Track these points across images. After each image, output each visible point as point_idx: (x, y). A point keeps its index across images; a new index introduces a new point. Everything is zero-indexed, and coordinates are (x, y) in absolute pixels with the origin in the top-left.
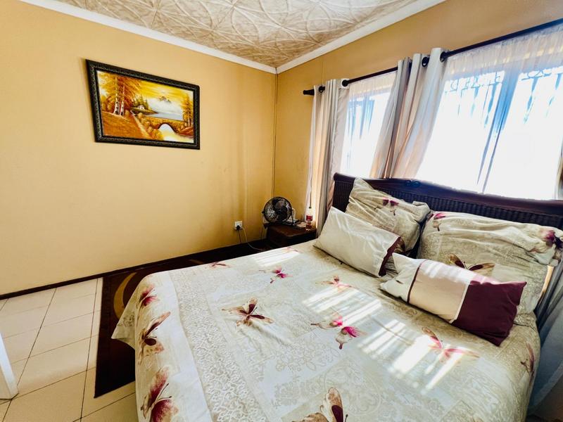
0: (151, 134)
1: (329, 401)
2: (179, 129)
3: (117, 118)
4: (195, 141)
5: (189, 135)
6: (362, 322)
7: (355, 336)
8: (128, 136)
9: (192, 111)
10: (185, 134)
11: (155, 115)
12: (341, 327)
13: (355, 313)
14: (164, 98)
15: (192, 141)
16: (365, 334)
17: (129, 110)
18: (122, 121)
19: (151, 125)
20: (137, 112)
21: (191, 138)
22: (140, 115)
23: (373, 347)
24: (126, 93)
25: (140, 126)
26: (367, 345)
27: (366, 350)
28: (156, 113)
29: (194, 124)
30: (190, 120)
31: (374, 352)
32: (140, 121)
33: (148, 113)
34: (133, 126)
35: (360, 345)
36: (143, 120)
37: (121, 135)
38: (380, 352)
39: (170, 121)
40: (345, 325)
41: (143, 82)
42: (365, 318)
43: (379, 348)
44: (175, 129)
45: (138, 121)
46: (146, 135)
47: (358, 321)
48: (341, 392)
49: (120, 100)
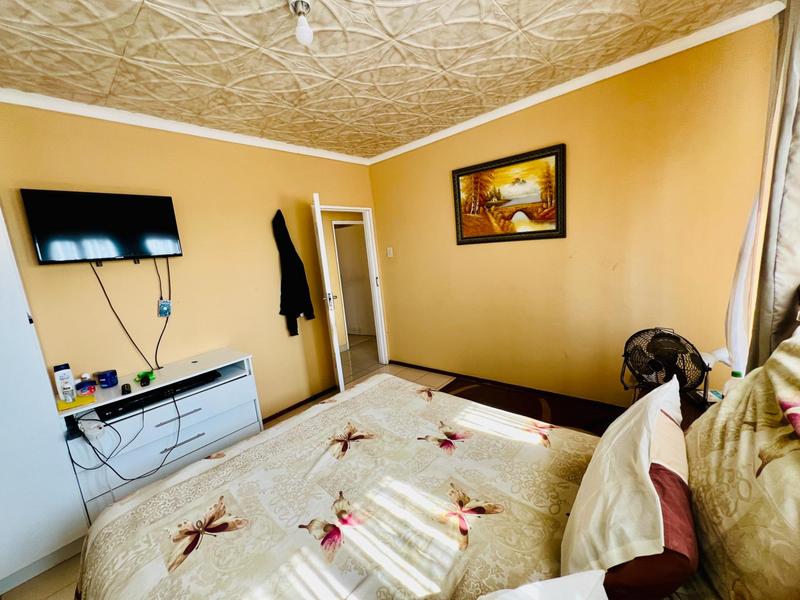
0: (502, 228)
1: (234, 520)
2: (535, 215)
3: (473, 218)
4: (557, 227)
5: (550, 218)
6: (357, 555)
7: (322, 543)
8: (481, 234)
9: (554, 183)
10: (544, 219)
11: (507, 205)
12: (338, 524)
13: (379, 544)
14: (517, 180)
15: (553, 227)
16: (330, 559)
17: (483, 206)
18: (477, 219)
19: (503, 217)
20: (489, 207)
21: (551, 223)
22: (493, 208)
23: (302, 569)
24: (481, 189)
25: (493, 220)
26: (306, 560)
27: (296, 559)
28: (509, 201)
29: (557, 202)
30: (551, 197)
31: (292, 569)
32: (493, 214)
33: (500, 204)
34: (487, 222)
35: (305, 550)
36: (496, 213)
37: (476, 235)
38: (292, 579)
39: (524, 207)
40: (343, 528)
41: (496, 170)
42: (371, 561)
43: (299, 578)
44: (530, 216)
45: (490, 216)
46: (497, 230)
47: (357, 548)
48: (241, 531)
49: (475, 199)
